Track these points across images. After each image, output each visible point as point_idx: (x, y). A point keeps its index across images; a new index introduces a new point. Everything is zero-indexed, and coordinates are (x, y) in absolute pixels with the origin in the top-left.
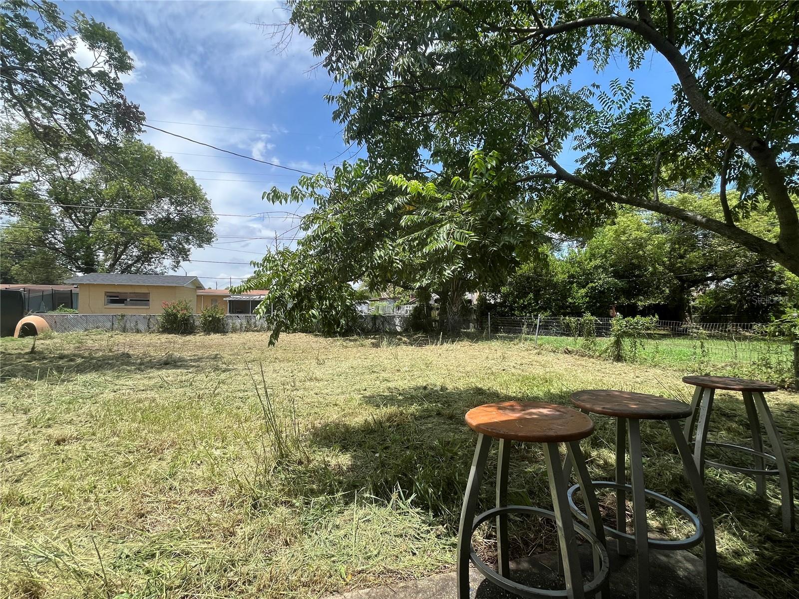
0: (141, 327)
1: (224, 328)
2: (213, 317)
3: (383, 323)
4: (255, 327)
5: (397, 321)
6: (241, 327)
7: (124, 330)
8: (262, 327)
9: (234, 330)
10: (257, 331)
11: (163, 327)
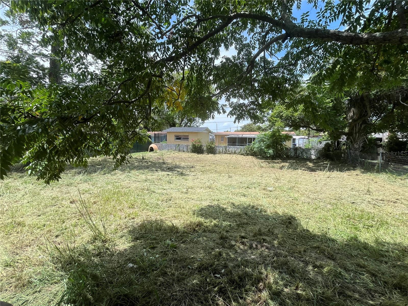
0: (185, 150)
1: (215, 151)
2: (211, 147)
3: (302, 153)
4: (229, 152)
5: (313, 152)
6: (223, 151)
7: (179, 151)
8: (232, 152)
9: (220, 153)
10: (230, 154)
11: (192, 150)
